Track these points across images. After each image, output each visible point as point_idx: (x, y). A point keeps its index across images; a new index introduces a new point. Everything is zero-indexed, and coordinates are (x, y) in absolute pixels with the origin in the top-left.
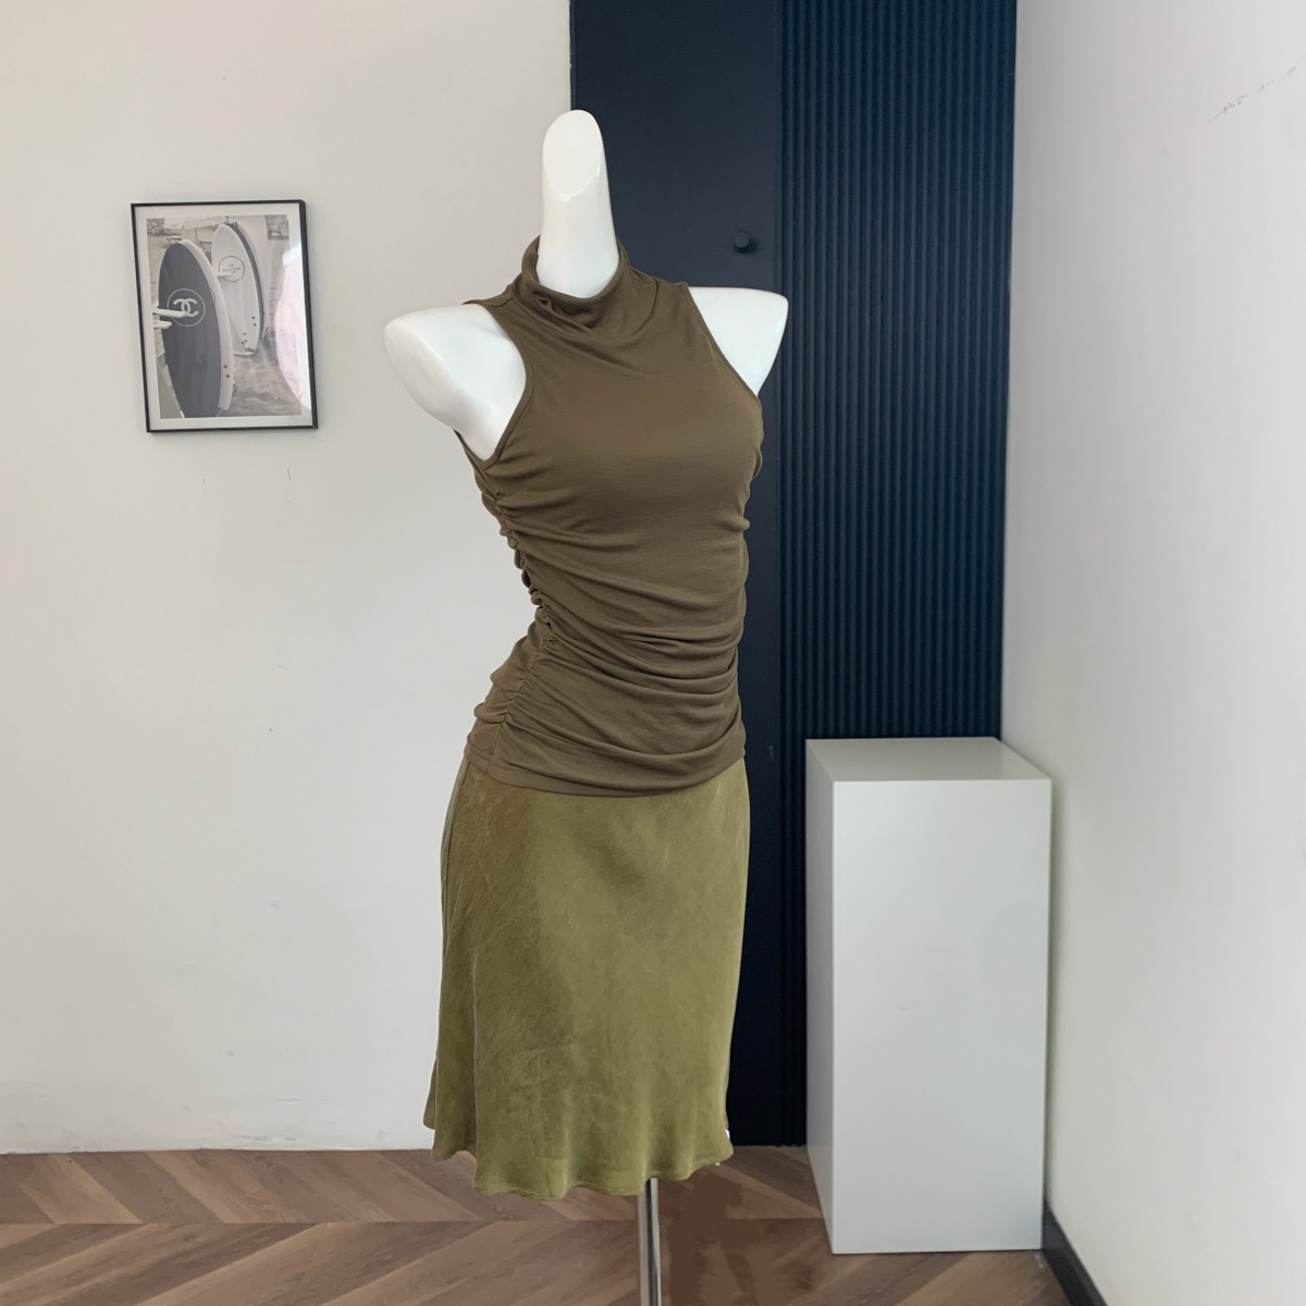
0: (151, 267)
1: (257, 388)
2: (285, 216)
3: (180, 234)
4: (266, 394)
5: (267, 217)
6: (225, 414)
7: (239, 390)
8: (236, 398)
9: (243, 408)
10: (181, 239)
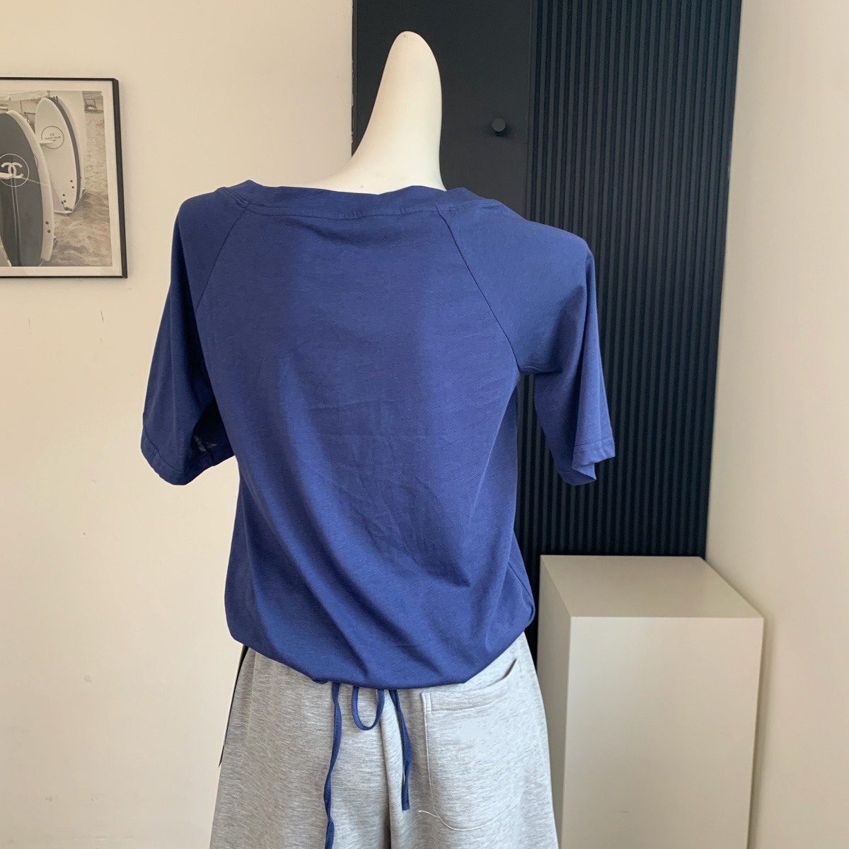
1: (74, 243)
2: (100, 92)
3: (7, 105)
4: (83, 247)
5: (84, 93)
6: (46, 264)
7: (59, 244)
8: (56, 251)
9: (62, 259)
10: (7, 110)
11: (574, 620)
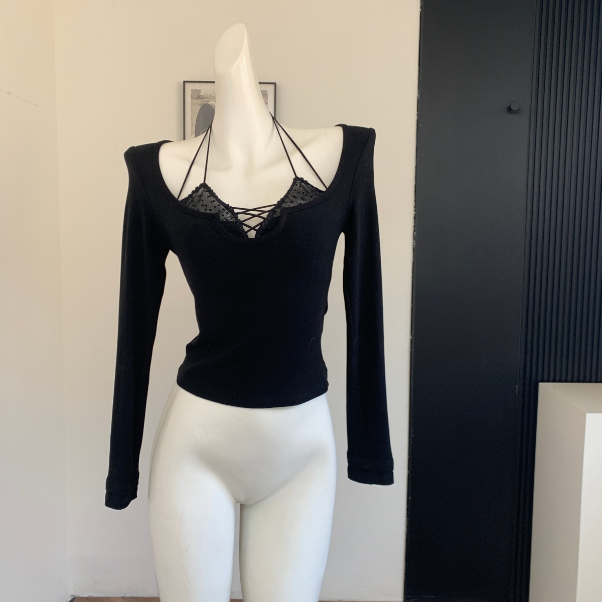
0: (191, 116)
2: (266, 91)
3: (208, 99)
10: (209, 101)
11: (588, 415)
